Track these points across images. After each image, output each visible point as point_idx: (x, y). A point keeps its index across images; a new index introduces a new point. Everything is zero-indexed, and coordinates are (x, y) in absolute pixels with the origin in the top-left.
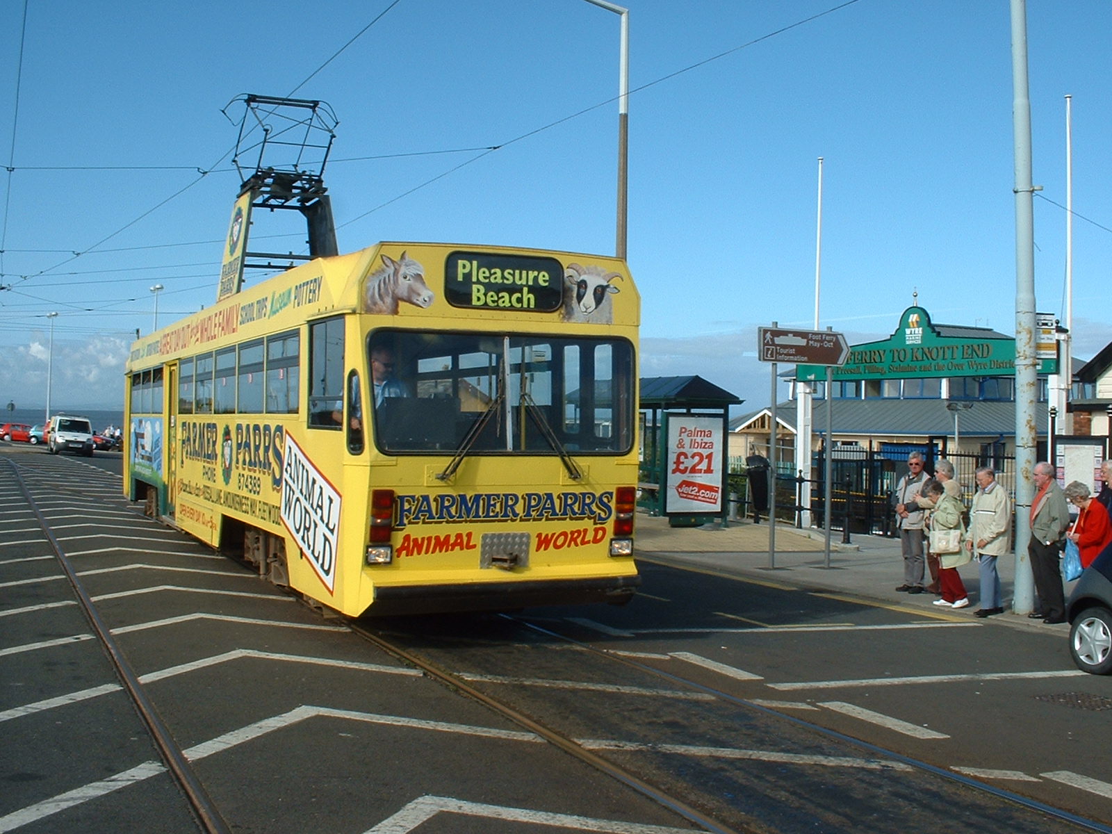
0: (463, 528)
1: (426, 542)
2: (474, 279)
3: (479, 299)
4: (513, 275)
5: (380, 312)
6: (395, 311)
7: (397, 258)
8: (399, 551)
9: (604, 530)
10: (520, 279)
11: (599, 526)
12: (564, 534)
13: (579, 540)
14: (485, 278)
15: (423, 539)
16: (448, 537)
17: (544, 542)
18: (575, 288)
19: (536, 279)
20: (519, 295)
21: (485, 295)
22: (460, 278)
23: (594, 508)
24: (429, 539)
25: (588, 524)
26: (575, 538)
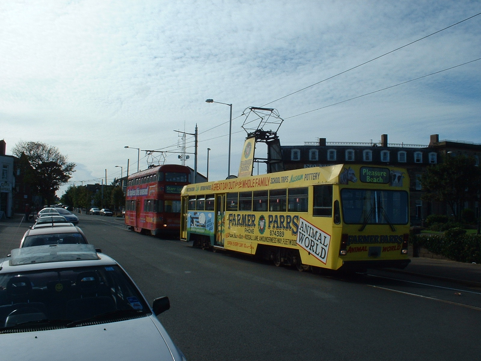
0: (364, 245)
1: (355, 249)
2: (367, 174)
3: (368, 180)
4: (377, 173)
5: (344, 184)
6: (347, 184)
7: (348, 169)
8: (348, 251)
9: (400, 246)
10: (379, 174)
11: (399, 245)
12: (390, 247)
13: (394, 249)
14: (370, 174)
15: (354, 248)
16: (360, 247)
17: (385, 249)
18: (393, 177)
19: (383, 174)
20: (378, 179)
21: (370, 179)
22: (364, 174)
23: (398, 240)
24: (356, 248)
25: (396, 244)
26: (393, 248)
